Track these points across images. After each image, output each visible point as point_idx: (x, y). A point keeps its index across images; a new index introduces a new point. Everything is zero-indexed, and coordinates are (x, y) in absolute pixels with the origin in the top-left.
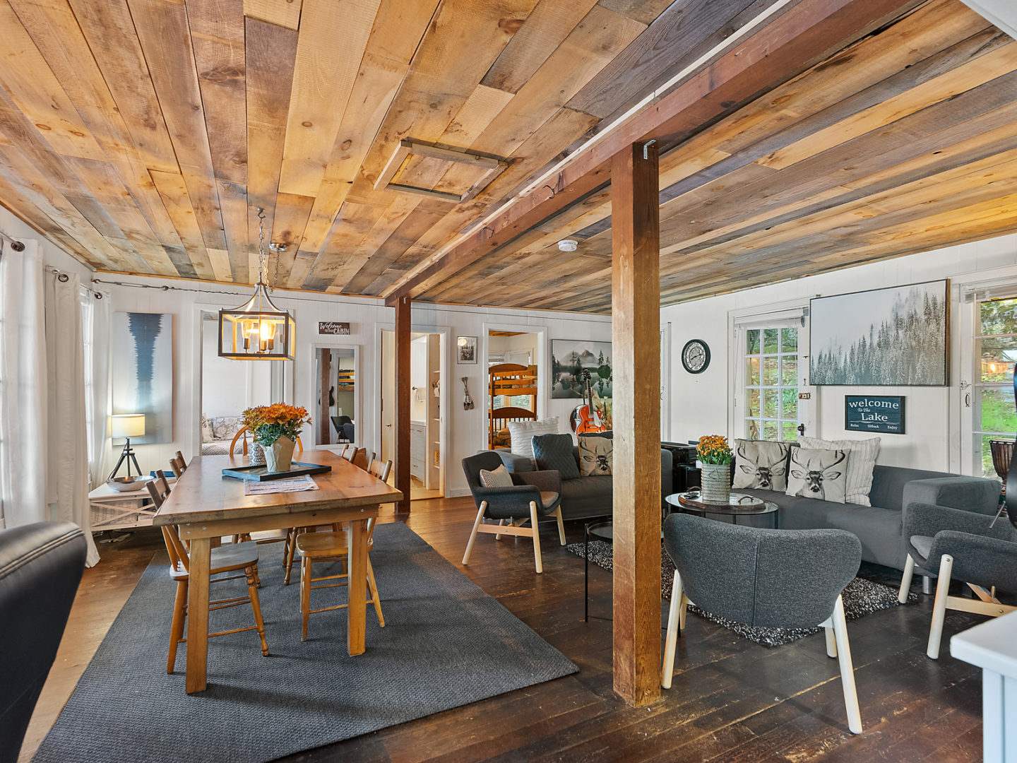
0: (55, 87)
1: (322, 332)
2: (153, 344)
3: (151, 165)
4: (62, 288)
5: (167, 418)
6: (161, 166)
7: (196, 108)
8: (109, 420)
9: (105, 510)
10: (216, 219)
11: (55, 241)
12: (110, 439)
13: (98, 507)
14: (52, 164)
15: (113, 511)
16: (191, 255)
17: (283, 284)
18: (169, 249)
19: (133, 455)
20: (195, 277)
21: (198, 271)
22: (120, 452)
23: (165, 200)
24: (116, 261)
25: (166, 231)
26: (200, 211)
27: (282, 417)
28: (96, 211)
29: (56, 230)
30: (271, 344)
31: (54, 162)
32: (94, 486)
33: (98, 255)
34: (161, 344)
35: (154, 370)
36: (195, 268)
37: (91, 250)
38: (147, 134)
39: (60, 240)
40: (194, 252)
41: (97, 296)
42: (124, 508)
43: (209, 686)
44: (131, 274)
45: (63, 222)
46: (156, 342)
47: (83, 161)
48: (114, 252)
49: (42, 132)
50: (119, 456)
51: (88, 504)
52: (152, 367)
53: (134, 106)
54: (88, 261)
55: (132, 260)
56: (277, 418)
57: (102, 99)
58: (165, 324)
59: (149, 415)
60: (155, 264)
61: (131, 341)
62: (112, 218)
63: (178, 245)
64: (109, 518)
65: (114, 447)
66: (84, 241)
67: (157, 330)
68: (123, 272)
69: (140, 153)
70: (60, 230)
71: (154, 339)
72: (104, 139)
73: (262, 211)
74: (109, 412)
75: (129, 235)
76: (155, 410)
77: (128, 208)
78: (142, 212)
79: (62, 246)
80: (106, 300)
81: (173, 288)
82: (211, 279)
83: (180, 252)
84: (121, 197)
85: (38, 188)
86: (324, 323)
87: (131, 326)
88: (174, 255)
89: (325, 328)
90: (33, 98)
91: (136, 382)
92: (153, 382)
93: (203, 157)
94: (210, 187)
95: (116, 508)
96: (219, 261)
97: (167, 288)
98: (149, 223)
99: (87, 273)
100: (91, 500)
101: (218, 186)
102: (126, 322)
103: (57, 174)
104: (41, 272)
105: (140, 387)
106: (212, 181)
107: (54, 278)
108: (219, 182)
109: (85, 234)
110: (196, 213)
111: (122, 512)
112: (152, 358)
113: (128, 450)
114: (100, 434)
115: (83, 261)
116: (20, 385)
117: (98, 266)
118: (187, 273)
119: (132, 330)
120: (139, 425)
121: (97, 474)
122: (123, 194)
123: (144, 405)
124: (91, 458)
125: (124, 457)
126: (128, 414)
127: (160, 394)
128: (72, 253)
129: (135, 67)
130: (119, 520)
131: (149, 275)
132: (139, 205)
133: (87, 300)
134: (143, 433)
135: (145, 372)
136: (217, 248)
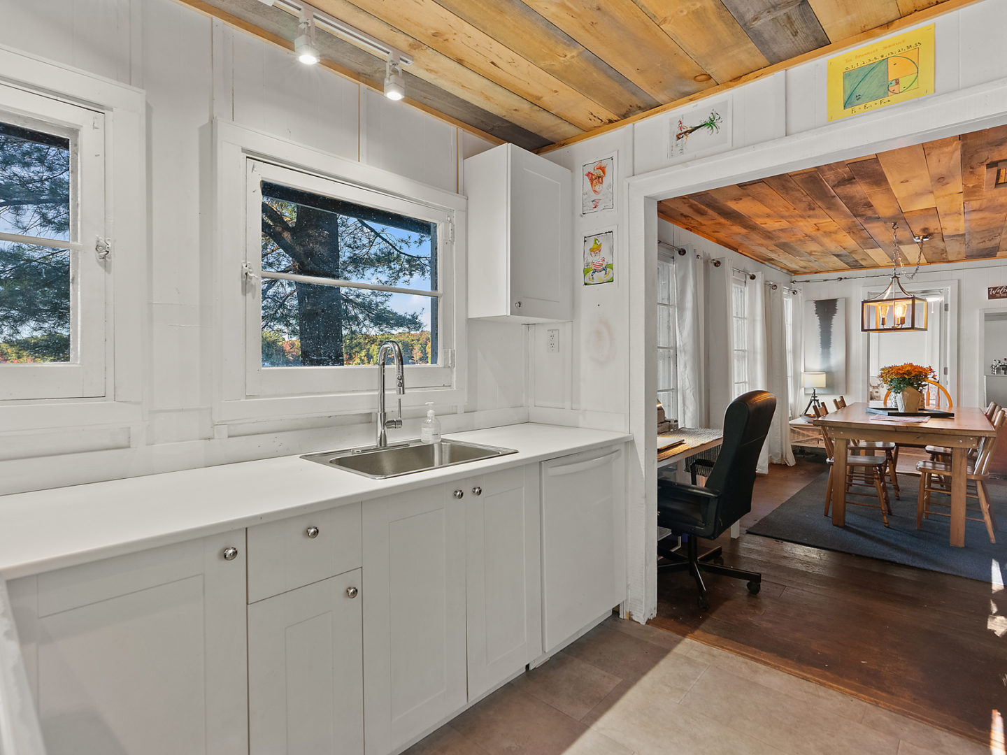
0: (768, 211)
1: (991, 297)
2: (831, 322)
3: (815, 223)
4: (774, 293)
5: (842, 375)
6: (821, 221)
7: (835, 196)
8: (802, 375)
9: (799, 433)
10: (865, 234)
11: (770, 265)
12: (803, 389)
13: (795, 430)
14: (768, 235)
15: (803, 435)
16: (854, 256)
17: (944, 259)
18: (837, 256)
19: (818, 401)
20: (862, 267)
21: (863, 263)
22: (810, 398)
23: (828, 234)
24: (805, 268)
25: (833, 247)
26: (852, 233)
27: (909, 373)
28: (791, 247)
29: (770, 260)
30: (903, 321)
31: (768, 234)
32: (793, 418)
33: (794, 266)
34: (837, 321)
35: (832, 341)
36: (860, 262)
37: (790, 265)
38: (811, 212)
39: (772, 263)
40: (856, 254)
41: (794, 293)
42: (810, 433)
43: (846, 526)
44: (816, 273)
45: (773, 256)
46: (833, 320)
47: (781, 230)
48: (803, 264)
49: (763, 226)
50: (809, 401)
51: (789, 427)
52: (830, 339)
53: (803, 205)
54: (789, 271)
55: (815, 266)
56: (904, 373)
57: (788, 208)
58: (840, 306)
59: (829, 374)
60: (831, 265)
61: (816, 321)
62: (799, 248)
63: (844, 252)
64: (801, 439)
65: (806, 394)
66: (785, 262)
67: (834, 311)
68: (811, 273)
69: (809, 220)
70: (773, 260)
71: (832, 318)
72: (790, 220)
73: (895, 224)
74: (802, 370)
75: (810, 254)
76: (834, 369)
77: (807, 242)
78: (816, 241)
79: (774, 266)
80: (800, 294)
81: (846, 278)
82: (876, 266)
83: (846, 256)
84: (802, 238)
85: (762, 245)
86: (995, 289)
87: (816, 310)
88: (842, 258)
89: (997, 293)
90: (759, 216)
91: (820, 349)
92: (832, 349)
93: (844, 212)
94: (854, 222)
95: (805, 432)
96: (878, 255)
97: (841, 279)
98: (821, 245)
99: (788, 278)
100: (790, 425)
101: (858, 220)
102: (813, 307)
103: (770, 238)
104: (763, 285)
105: (823, 353)
106: (855, 219)
107: (770, 287)
108: (859, 218)
109: (786, 259)
110: (850, 235)
111: (809, 436)
112: (830, 332)
113: (815, 397)
114: (797, 384)
115: (785, 271)
116: (755, 353)
117: (795, 272)
118: (856, 266)
119: (817, 313)
120: (821, 380)
121: (795, 410)
122: (803, 237)
123: (824, 367)
124: (791, 400)
125: (811, 402)
126: (814, 372)
127: (837, 358)
128: (779, 268)
129: (801, 194)
130: (808, 440)
131: (828, 271)
132: (813, 239)
133: (788, 296)
134: (824, 386)
135: (826, 342)
136: (871, 248)
